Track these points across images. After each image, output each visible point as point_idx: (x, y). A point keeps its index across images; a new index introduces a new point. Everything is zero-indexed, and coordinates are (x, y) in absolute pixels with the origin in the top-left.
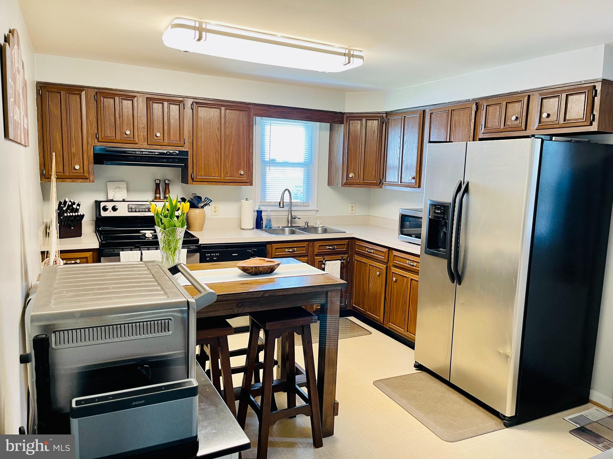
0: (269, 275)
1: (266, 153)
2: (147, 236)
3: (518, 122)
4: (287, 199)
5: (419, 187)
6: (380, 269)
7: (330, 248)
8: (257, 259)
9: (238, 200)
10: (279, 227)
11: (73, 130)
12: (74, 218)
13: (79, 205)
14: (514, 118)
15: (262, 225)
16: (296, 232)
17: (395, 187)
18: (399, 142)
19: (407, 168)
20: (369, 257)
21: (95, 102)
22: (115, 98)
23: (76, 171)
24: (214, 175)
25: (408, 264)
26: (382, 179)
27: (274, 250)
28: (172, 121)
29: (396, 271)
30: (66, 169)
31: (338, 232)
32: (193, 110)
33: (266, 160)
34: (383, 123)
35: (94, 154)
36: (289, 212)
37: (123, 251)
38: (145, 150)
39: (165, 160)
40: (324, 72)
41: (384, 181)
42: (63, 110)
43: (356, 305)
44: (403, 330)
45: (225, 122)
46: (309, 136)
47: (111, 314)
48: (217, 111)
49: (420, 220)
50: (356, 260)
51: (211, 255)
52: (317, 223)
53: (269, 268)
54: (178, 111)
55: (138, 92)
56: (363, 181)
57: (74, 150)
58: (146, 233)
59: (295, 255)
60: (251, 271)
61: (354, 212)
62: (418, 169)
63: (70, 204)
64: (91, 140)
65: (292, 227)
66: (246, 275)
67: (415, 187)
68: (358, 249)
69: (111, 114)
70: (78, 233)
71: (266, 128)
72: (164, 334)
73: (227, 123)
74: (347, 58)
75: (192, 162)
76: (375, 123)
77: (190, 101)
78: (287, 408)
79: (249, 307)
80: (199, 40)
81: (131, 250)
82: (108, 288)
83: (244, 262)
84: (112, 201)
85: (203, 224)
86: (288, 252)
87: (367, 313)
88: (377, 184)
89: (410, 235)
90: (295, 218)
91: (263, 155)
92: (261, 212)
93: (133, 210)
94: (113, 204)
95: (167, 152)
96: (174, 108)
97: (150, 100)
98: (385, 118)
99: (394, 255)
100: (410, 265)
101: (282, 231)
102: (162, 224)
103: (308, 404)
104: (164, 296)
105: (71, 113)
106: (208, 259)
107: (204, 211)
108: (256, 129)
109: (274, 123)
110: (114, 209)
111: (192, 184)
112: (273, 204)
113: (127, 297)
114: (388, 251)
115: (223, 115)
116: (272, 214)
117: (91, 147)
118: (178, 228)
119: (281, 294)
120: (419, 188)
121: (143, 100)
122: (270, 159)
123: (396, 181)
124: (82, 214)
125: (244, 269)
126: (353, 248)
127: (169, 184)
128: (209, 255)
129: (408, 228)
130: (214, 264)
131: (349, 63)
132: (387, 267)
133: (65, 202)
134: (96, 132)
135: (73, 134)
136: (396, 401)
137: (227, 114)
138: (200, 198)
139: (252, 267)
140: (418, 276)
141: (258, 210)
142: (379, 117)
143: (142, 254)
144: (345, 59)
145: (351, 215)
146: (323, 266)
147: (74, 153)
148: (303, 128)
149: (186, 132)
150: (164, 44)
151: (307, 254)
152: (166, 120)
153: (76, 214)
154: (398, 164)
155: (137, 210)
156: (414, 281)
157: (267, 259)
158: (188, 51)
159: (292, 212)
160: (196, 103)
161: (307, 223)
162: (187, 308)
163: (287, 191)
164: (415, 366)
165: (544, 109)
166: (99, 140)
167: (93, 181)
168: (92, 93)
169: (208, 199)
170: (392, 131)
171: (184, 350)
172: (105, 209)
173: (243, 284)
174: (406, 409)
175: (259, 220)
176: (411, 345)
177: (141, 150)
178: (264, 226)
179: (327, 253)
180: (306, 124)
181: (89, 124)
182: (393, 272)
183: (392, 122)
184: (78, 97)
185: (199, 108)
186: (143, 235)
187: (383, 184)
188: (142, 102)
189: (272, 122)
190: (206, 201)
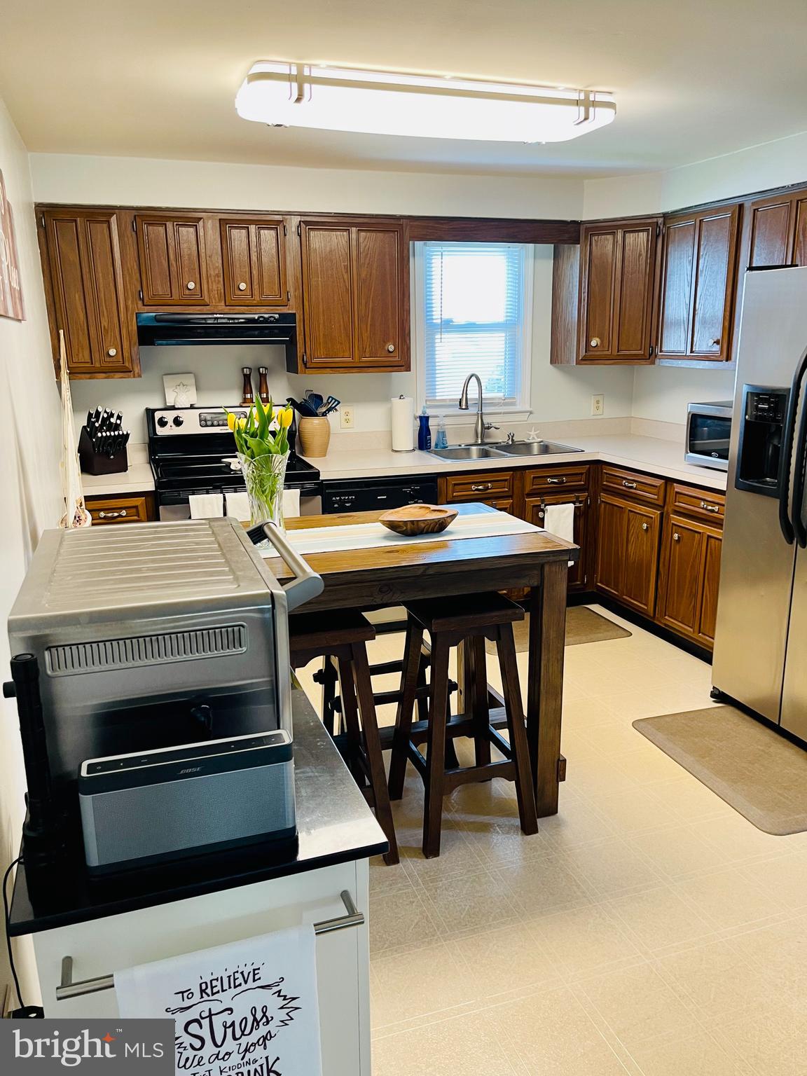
0: (436, 535)
1: (434, 309)
2: (232, 467)
4: (473, 393)
5: (728, 358)
6: (649, 519)
7: (555, 480)
8: (415, 507)
9: (386, 398)
10: (460, 446)
11: (101, 286)
12: (113, 440)
13: (119, 418)
15: (430, 443)
16: (492, 454)
17: (680, 362)
18: (689, 273)
19: (704, 322)
20: (628, 496)
21: (134, 233)
22: (166, 225)
23: (111, 359)
24: (341, 355)
25: (703, 508)
26: (654, 346)
27: (450, 487)
28: (265, 259)
29: (678, 520)
30: (96, 356)
31: (568, 450)
32: (300, 236)
33: (434, 321)
34: (658, 236)
35: (139, 327)
36: (478, 417)
37: (193, 494)
38: (222, 316)
39: (256, 333)
40: (539, 143)
41: (658, 350)
42: (82, 252)
43: (603, 584)
44: (691, 630)
45: (358, 255)
46: (515, 271)
47: (140, 618)
48: (343, 235)
49: (727, 423)
50: (603, 501)
51: (340, 499)
52: (530, 435)
53: (436, 523)
54: (274, 241)
55: (205, 211)
56: (618, 352)
57: (105, 323)
58: (230, 463)
59: (490, 495)
60: (405, 528)
61: (600, 412)
62: (727, 324)
63: (105, 416)
64: (132, 303)
65: (483, 444)
66: (396, 536)
67: (720, 359)
68: (607, 481)
69: (162, 254)
70: (120, 465)
71: (433, 261)
72: (233, 651)
73: (362, 256)
74: (582, 109)
75: (303, 334)
76: (643, 236)
77: (295, 221)
78: (475, 765)
79: (402, 593)
80: (299, 100)
81: (208, 493)
82: (139, 570)
83: (392, 513)
84: (173, 408)
85: (327, 444)
86: (477, 490)
87: (624, 599)
88: (645, 356)
89: (708, 454)
90: (489, 428)
91: (428, 314)
92: (427, 418)
93: (209, 423)
94: (173, 414)
95: (259, 318)
96: (268, 235)
97: (227, 224)
98: (662, 227)
99: (677, 493)
100: (706, 509)
101: (464, 453)
102: (248, 448)
103: (510, 761)
104: (232, 583)
105: (96, 256)
106: (336, 506)
107: (328, 421)
108: (415, 265)
109: (448, 251)
110: (178, 422)
111: (305, 373)
112: (448, 403)
113: (168, 586)
114: (664, 484)
115: (354, 243)
116: (447, 421)
117: (133, 316)
118: (275, 455)
119: (457, 569)
120: (727, 361)
121: (213, 225)
122: (441, 318)
123: (682, 349)
124: (125, 433)
125: (392, 526)
126: (598, 481)
127: (266, 374)
128: (338, 498)
129: (705, 438)
130: (342, 517)
131: (586, 119)
132: (662, 514)
133: (98, 413)
134: (139, 288)
135: (102, 295)
136: (675, 757)
137: (361, 240)
138: (319, 398)
139: (405, 522)
140: (722, 531)
141: (422, 415)
142: (649, 224)
143: (225, 500)
144: (577, 112)
145: (595, 417)
146: (541, 514)
147: (106, 327)
148: (503, 257)
149: (290, 278)
150: (238, 115)
151: (510, 494)
152: (254, 258)
153: (116, 433)
154: (686, 316)
155: (215, 423)
156: (713, 540)
157: (433, 507)
158: (281, 125)
159: (484, 416)
160: (307, 223)
161: (511, 436)
162: (271, 606)
163: (474, 379)
164: (713, 695)
166: (145, 301)
167: (140, 376)
168: (128, 218)
169: (333, 399)
170: (675, 251)
171: (267, 677)
172: (163, 423)
173: (391, 551)
174: (692, 772)
175: (424, 433)
176: (706, 655)
177: (215, 316)
178: (433, 444)
179: (550, 490)
180: (507, 249)
181: (126, 273)
182: (673, 524)
183: (675, 233)
184: (105, 226)
185: (312, 233)
186: (227, 466)
187: (656, 356)
188: (212, 229)
189: (444, 249)
190: (329, 403)
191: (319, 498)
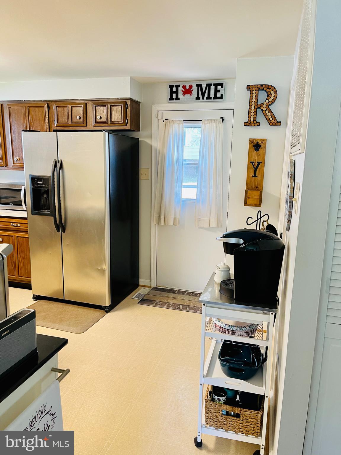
3: (81, 120)
14: (78, 117)
25: (12, 226)
44: (15, 277)
89: (8, 204)
164: (34, 298)
165: (97, 114)
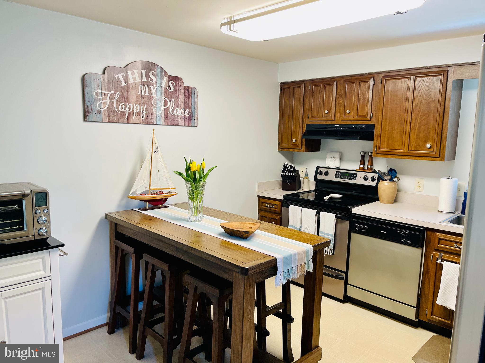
11: (295, 113)
21: (309, 90)
22: (321, 85)
23: (294, 144)
24: (396, 148)
27: (437, 240)
28: (361, 97)
30: (290, 142)
32: (382, 84)
38: (339, 125)
42: (291, 100)
45: (413, 91)
48: (406, 81)
51: (360, 226)
64: (305, 120)
75: (377, 135)
86: (458, 247)
93: (339, 177)
94: (326, 170)
95: (355, 127)
97: (346, 82)
105: (295, 101)
106: (357, 229)
110: (326, 174)
111: (376, 156)
115: (411, 84)
117: (305, 126)
121: (341, 83)
127: (372, 156)
134: (308, 114)
135: (295, 117)
137: (417, 82)
141: (465, 191)
155: (342, 177)
160: (386, 77)
172: (320, 173)
175: (465, 204)
177: (336, 126)
184: (299, 89)
185: (387, 82)
191: (348, 222)
